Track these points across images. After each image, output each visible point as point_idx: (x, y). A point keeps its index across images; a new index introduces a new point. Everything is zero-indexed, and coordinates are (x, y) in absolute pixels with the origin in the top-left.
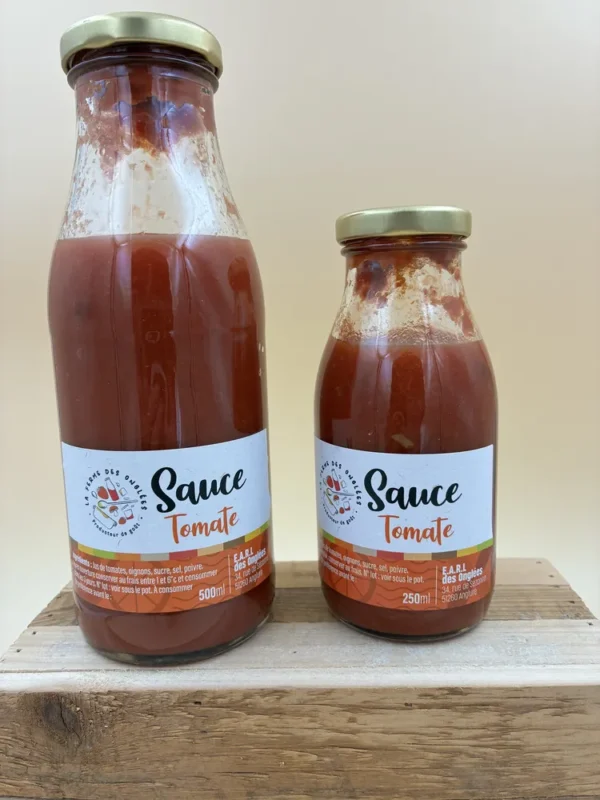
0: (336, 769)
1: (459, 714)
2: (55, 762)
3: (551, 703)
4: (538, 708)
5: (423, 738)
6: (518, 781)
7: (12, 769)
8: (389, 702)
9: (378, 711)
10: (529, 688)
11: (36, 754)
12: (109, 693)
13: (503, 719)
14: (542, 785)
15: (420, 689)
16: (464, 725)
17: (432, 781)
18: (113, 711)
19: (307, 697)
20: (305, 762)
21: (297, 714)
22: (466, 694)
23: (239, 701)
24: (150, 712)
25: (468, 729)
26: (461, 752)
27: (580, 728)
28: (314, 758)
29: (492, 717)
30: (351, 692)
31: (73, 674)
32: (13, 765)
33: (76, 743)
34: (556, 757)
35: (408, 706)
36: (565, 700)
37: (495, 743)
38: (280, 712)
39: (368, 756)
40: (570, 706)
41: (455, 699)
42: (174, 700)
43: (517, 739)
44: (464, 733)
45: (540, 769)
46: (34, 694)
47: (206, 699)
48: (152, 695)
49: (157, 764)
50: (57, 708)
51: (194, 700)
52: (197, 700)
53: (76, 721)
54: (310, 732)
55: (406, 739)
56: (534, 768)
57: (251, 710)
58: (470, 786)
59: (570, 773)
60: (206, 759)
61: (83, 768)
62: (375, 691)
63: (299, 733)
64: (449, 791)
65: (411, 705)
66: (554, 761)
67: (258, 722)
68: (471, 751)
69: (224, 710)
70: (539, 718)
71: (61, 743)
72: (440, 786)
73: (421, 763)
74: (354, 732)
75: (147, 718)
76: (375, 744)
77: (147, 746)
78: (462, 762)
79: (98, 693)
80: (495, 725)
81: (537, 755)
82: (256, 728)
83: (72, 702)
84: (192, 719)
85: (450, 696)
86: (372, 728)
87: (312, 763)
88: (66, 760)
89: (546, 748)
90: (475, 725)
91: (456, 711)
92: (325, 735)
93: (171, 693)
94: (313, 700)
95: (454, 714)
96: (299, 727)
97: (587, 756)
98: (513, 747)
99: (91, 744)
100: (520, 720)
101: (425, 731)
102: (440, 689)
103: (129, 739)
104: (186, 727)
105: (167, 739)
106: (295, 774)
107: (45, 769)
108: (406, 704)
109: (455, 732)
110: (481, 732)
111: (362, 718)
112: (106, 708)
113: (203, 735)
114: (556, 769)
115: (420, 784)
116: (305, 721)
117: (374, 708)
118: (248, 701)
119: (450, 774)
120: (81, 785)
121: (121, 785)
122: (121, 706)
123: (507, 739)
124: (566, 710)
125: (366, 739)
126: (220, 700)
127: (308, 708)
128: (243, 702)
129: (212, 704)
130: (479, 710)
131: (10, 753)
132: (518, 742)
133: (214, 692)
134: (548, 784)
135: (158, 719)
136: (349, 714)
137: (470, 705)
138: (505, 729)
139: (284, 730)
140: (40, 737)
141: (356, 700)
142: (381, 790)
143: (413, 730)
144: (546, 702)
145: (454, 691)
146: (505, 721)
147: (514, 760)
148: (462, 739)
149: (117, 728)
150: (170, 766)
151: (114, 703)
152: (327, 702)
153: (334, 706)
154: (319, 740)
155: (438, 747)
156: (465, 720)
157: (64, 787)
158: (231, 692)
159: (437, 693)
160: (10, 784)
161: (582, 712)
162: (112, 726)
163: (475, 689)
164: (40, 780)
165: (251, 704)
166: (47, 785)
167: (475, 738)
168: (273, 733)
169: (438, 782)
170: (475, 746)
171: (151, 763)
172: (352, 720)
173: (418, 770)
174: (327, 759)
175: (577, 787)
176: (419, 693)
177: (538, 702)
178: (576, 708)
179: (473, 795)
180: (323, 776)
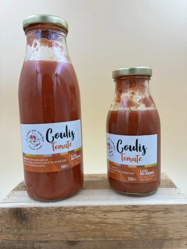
0: (101, 230)
1: (136, 213)
2: (19, 229)
3: (163, 210)
4: (159, 211)
5: (126, 221)
6: (155, 234)
7: (6, 232)
8: (117, 210)
9: (113, 212)
10: (156, 205)
11: (13, 227)
12: (35, 207)
13: (149, 214)
14: (161, 235)
15: (125, 206)
17: (128, 234)
18: (36, 213)
19: (92, 208)
20: (92, 228)
21: (89, 213)
22: (138, 207)
23: (72, 210)
24: (46, 213)
25: (139, 218)
26: (137, 225)
27: (172, 218)
28: (94, 227)
29: (146, 214)
30: (105, 207)
31: (24, 203)
32: (6, 230)
33: (25, 223)
35: (121, 211)
36: (167, 209)
37: (147, 222)
38: (84, 213)
39: (110, 226)
41: (135, 209)
42: (54, 209)
43: (154, 221)
45: (161, 230)
46: (13, 208)
47: (63, 209)
48: (47, 208)
49: (48, 229)
50: (20, 212)
51: (60, 209)
52: (60, 210)
53: (25, 216)
54: (93, 219)
55: (121, 221)
56: (159, 230)
57: (76, 212)
58: (140, 236)
59: (170, 232)
60: (63, 227)
61: (27, 231)
62: (112, 206)
63: (89, 219)
64: (134, 237)
65: (122, 211)
66: (164, 228)
67: (78, 216)
68: (140, 224)
69: (68, 212)
70: (159, 214)
71: (21, 223)
72: (132, 235)
73: (125, 228)
74: (106, 219)
75: (46, 215)
76: (112, 223)
77: (46, 224)
78: (137, 227)
79: (32, 208)
80: (147, 216)
81: (159, 226)
82: (77, 218)
83: (24, 211)
84: (59, 215)
85: (133, 208)
86: (111, 219)
87: (94, 228)
88: (22, 228)
89: (162, 224)
90: (141, 216)
91: (135, 212)
92: (97, 220)
93: (53, 207)
94: (94, 209)
95: (135, 213)
96: (90, 217)
97: (175, 226)
98: (152, 223)
99: (29, 223)
100: (154, 215)
101: (126, 218)
102: (131, 206)
103: (41, 221)
104: (57, 218)
105: (51, 221)
106: (89, 232)
107: (16, 231)
108: (121, 210)
109: (135, 219)
110: (142, 219)
111: (109, 215)
112: (34, 212)
113: (62, 220)
114: (165, 231)
115: (125, 235)
116: (91, 216)
117: (112, 212)
118: (75, 210)
119: (134, 232)
120: (27, 236)
121: (38, 236)
122: (38, 212)
123: (151, 221)
124: (167, 212)
125: (109, 221)
126: (67, 210)
127: (92, 212)
128: (74, 210)
129: (64, 211)
130: (142, 212)
131: (6, 226)
132: (153, 222)
133: (65, 207)
134: (163, 235)
135: (49, 215)
136: (104, 214)
137: (139, 211)
138: (150, 218)
139: (86, 219)
140: (14, 221)
141: (106, 209)
142: (115, 237)
143: (123, 218)
144: (161, 210)
145: (134, 206)
146: (150, 215)
147: (153, 227)
148: (137, 221)
149: (37, 218)
150: (52, 230)
151: (36, 211)
152: (97, 210)
153: (100, 211)
155: (130, 223)
156: (138, 215)
157: (21, 237)
158: (70, 207)
159: (130, 207)
160: (5, 236)
161: (172, 213)
162: (35, 217)
163: (141, 206)
164: (14, 235)
165: (76, 210)
166: (16, 236)
167: (141, 220)
168: (83, 219)
169: (131, 234)
171: (47, 229)
172: (105, 215)
173: (125, 230)
174: (98, 227)
175: (172, 236)
176: (125, 207)
177: (159, 209)
178: (170, 211)
179: (141, 238)
180: (97, 232)
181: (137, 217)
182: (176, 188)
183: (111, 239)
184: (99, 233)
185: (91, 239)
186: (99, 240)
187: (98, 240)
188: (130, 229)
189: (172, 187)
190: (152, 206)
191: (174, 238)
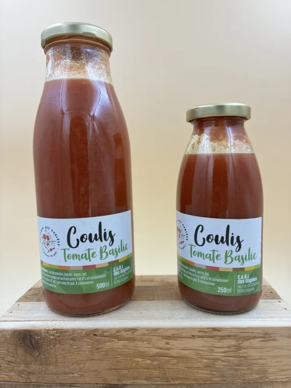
0: (160, 367)
1: (217, 341)
2: (27, 364)
3: (260, 335)
4: (254, 338)
5: (200, 352)
6: (246, 374)
7: (6, 368)
8: (184, 335)
10: (249, 328)
11: (18, 360)
12: (54, 330)
13: (237, 343)
14: (257, 376)
15: (199, 328)
16: (220, 346)
17: (204, 374)
18: (55, 339)
19: (146, 332)
20: (146, 364)
21: (141, 340)
22: (220, 331)
23: (114, 334)
24: (73, 339)
25: (221, 348)
26: (218, 359)
27: (275, 348)
28: (149, 362)
29: (233, 342)
30: (167, 330)
31: (36, 322)
32: (7, 365)
33: (38, 354)
34: (264, 362)
36: (266, 334)
37: (235, 355)
38: (133, 340)
39: (175, 361)
40: (269, 337)
41: (215, 333)
42: (84, 333)
43: (245, 353)
44: (220, 350)
45: (255, 368)
46: (18, 330)
47: (99, 333)
48: (74, 331)
49: (75, 365)
50: (29, 337)
51: (93, 333)
52: (95, 333)
53: (38, 343)
54: (147, 349)
55: (193, 352)
56: (253, 368)
57: (120, 339)
58: (223, 376)
59: (270, 370)
60: (99, 362)
61: (41, 367)
62: (178, 329)
63: (142, 350)
64: (213, 379)
65: (195, 336)
66: (263, 364)
67: (123, 344)
68: (223, 359)
69: (107, 338)
70: (255, 342)
71: (31, 354)
72: (209, 376)
73: (199, 365)
74: (168, 349)
75: (71, 342)
76: (178, 355)
77: (71, 356)
78: (219, 364)
79: (49, 330)
80: (234, 346)
81: (254, 361)
82: (122, 347)
83: (36, 335)
84: (92, 343)
85: (213, 332)
86: (177, 347)
87: (148, 364)
88: (32, 363)
89: (258, 358)
90: (225, 346)
91: (216, 339)
92: (155, 351)
93: (83, 330)
94: (149, 333)
95: (215, 340)
96: (143, 346)
97: (278, 362)
98: (242, 357)
99: (44, 355)
100: (246, 344)
101: (201, 349)
102: (208, 328)
103: (63, 352)
104: (90, 347)
105: (80, 352)
106: (141, 370)
107: (22, 367)
108: (193, 336)
109: (216, 350)
110: (227, 349)
111: (172, 342)
112: (52, 337)
113: (98, 351)
114: (264, 368)
115: (199, 375)
116: (145, 344)
117: (178, 338)
118: (118, 334)
119: (213, 370)
120: (39, 375)
121: (58, 375)
122: (59, 336)
123: (240, 353)
124: (267, 339)
125: (174, 353)
126: (105, 334)
127: (146, 337)
128: (116, 335)
129: (102, 335)
130: (226, 339)
131: (6, 359)
132: (245, 355)
133: (103, 329)
134: (260, 376)
135: (76, 342)
136: (166, 341)
137: (222, 336)
138: (239, 348)
139: (135, 348)
140: (21, 351)
141: (169, 333)
142: (181, 378)
143: (195, 348)
144: (258, 335)
145: (215, 329)
146: (239, 344)
147: (244, 363)
148: (219, 353)
149: (57, 347)
150: (81, 366)
151: (56, 335)
152: (155, 334)
153: (159, 336)
154: (151, 353)
155: (207, 357)
156: (220, 343)
157: (31, 377)
158: (110, 330)
159: (207, 330)
160: (5, 375)
161: (275, 340)
162: (54, 346)
163: (225, 328)
164: (20, 373)
165: (119, 335)
166: (23, 375)
167: (225, 352)
168: (131, 349)
169: (208, 374)
170: (225, 356)
171: (73, 364)
172: (167, 343)
173: (199, 368)
174: (156, 363)
175: (273, 378)
176: (198, 330)
177: (254, 335)
178: (272, 338)
179: (224, 381)
180: (154, 371)
181: (219, 348)
182: (280, 300)
183: (177, 382)
184: (156, 373)
185: (144, 382)
186: (157, 383)
187: (154, 383)
188: (207, 366)
189: (273, 298)
190: (243, 329)
191: (277, 380)
